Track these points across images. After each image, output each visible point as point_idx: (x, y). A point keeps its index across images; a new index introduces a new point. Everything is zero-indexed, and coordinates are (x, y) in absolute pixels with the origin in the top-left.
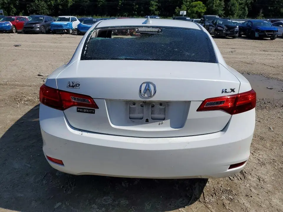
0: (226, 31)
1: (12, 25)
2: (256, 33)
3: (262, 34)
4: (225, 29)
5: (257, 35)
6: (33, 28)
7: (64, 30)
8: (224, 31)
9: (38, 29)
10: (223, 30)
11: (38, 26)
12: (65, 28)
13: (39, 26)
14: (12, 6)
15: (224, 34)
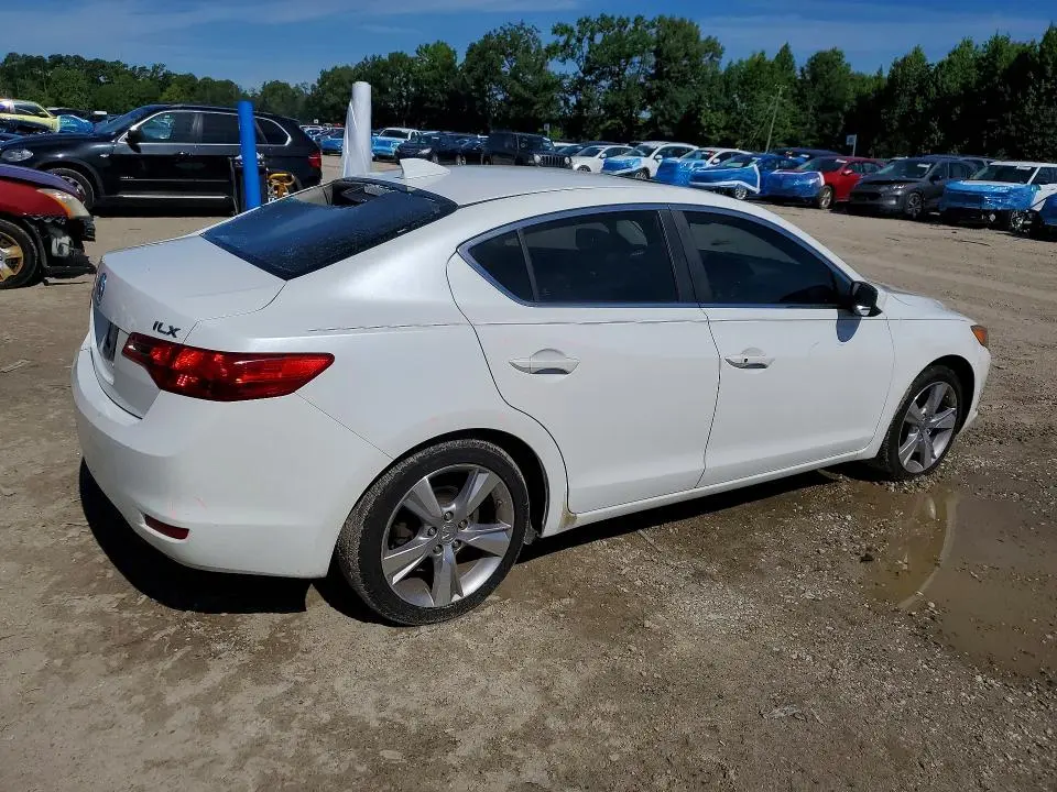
1: (823, 183)
6: (877, 196)
7: (987, 213)
9: (894, 202)
11: (897, 189)
12: (993, 206)
13: (899, 193)
14: (934, 125)
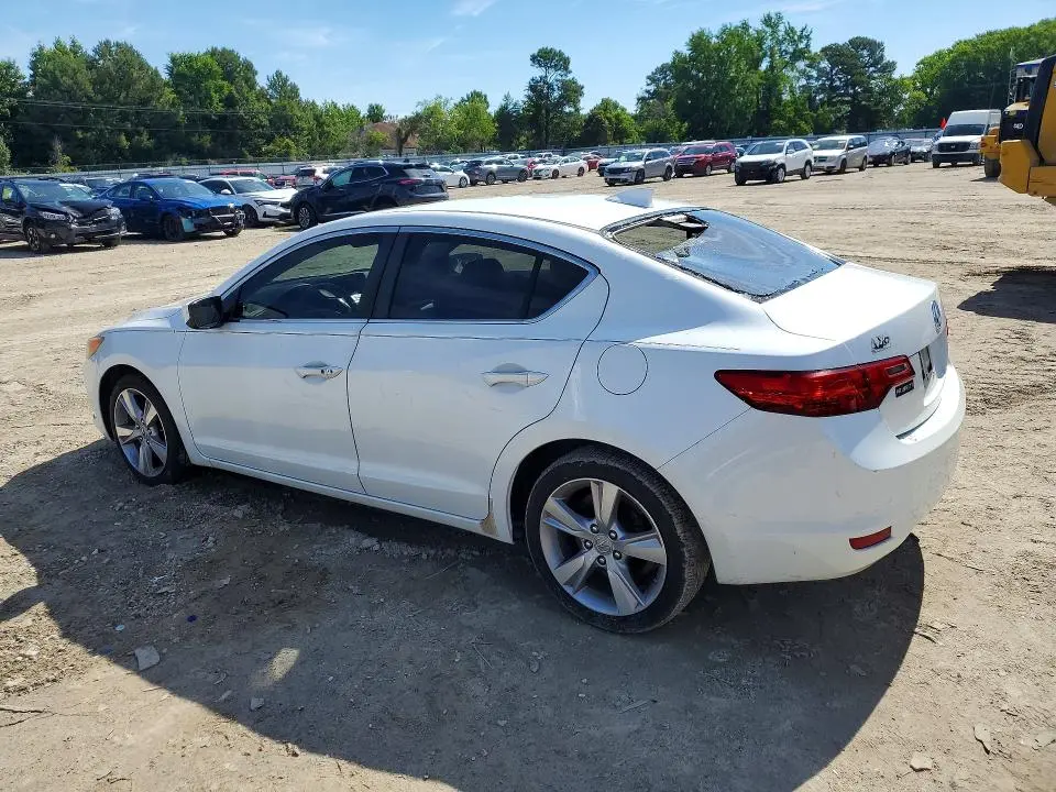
0: (80, 224)
2: (183, 220)
3: (203, 220)
4: (74, 217)
5: (187, 225)
8: (73, 226)
10: (67, 221)
15: (77, 235)
